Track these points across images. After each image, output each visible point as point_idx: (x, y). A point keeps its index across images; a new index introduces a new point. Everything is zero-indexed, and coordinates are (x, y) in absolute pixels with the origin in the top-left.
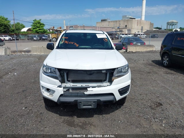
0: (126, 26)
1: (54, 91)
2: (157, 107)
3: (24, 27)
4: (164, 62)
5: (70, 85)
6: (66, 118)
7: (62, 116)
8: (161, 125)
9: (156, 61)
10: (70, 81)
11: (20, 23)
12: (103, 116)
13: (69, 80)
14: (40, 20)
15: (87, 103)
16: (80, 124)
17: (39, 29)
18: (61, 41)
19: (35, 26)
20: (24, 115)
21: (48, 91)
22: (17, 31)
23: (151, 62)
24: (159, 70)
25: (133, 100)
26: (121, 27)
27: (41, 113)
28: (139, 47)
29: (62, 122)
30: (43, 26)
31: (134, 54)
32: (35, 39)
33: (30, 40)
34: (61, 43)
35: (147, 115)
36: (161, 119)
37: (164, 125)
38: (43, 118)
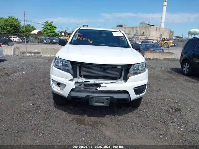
0: (144, 33)
1: (65, 85)
2: (175, 112)
3: (34, 29)
4: (184, 70)
5: (82, 80)
6: (76, 116)
7: (71, 114)
8: (179, 130)
9: (176, 68)
10: (83, 77)
11: (30, 25)
12: (115, 117)
13: (82, 75)
14: (52, 22)
15: (99, 100)
16: (91, 123)
17: (50, 32)
18: (74, 37)
19: (46, 28)
20: (31, 111)
21: (59, 85)
22: (27, 33)
23: (169, 70)
24: (179, 77)
25: (149, 104)
26: (138, 34)
27: (49, 110)
28: (157, 53)
29: (71, 120)
30: (55, 28)
31: (152, 61)
32: (45, 41)
33: (40, 43)
34: (74, 39)
35: (164, 118)
36: (179, 123)
37: (182, 129)
38: (51, 115)
